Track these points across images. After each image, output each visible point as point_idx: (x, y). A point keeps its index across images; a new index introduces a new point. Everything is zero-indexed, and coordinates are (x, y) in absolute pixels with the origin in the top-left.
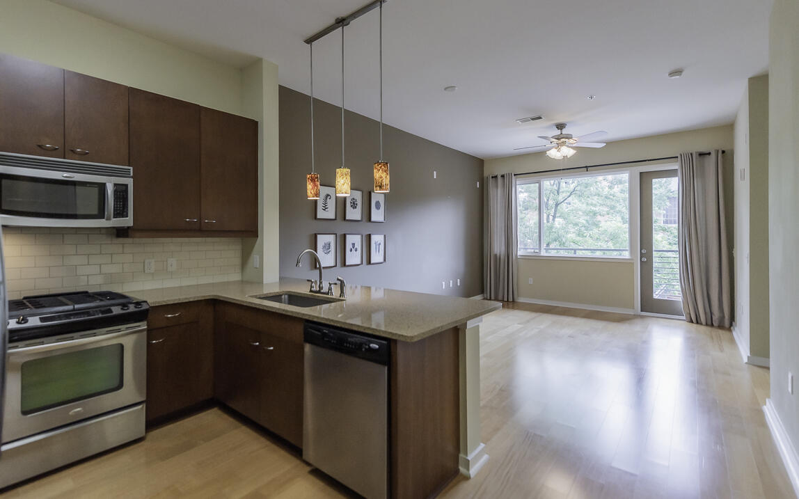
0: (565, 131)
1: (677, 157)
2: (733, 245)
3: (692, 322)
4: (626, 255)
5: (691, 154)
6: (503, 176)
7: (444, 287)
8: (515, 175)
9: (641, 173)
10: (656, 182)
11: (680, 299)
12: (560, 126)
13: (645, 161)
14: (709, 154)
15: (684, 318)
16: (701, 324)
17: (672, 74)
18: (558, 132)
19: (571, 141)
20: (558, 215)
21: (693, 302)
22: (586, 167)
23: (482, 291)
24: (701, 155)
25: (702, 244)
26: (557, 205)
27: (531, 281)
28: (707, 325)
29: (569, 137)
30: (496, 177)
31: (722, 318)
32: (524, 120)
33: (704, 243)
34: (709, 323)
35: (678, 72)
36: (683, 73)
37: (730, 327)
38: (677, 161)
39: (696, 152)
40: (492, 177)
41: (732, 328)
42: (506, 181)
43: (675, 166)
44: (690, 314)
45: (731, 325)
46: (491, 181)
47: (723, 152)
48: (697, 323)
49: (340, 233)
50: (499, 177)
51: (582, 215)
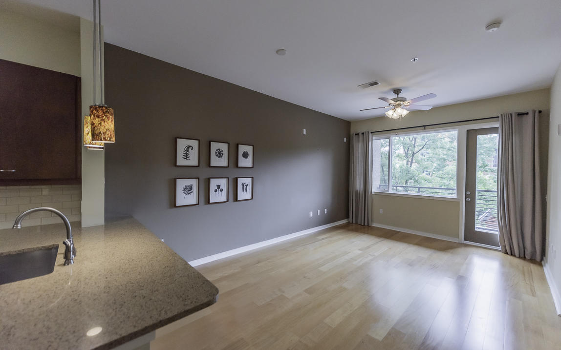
0: (400, 95)
1: (498, 117)
2: (546, 191)
3: (507, 253)
4: (454, 196)
5: (511, 115)
6: (363, 134)
7: (311, 216)
8: (371, 133)
9: (467, 130)
10: (481, 138)
11: (497, 233)
12: (397, 91)
13: (472, 120)
14: (527, 114)
15: (500, 248)
16: (515, 256)
17: (490, 26)
18: (395, 96)
19: (406, 103)
20: (414, 161)
21: (508, 237)
22: (424, 126)
23: (347, 217)
24: (520, 115)
25: (518, 189)
26: (414, 154)
27: (381, 211)
28: (520, 257)
29: (404, 100)
30: (357, 134)
31: (534, 253)
32: (365, 86)
33: (519, 188)
34: (522, 255)
35: (496, 23)
36: (501, 25)
37: (541, 261)
38: (498, 121)
39: (516, 113)
40: (356, 134)
41: (543, 262)
42: (365, 137)
43: (497, 124)
44: (505, 247)
45: (542, 259)
46: (354, 137)
47: (540, 112)
48: (512, 254)
49: (203, 177)
50: (360, 134)
51: (436, 161)
